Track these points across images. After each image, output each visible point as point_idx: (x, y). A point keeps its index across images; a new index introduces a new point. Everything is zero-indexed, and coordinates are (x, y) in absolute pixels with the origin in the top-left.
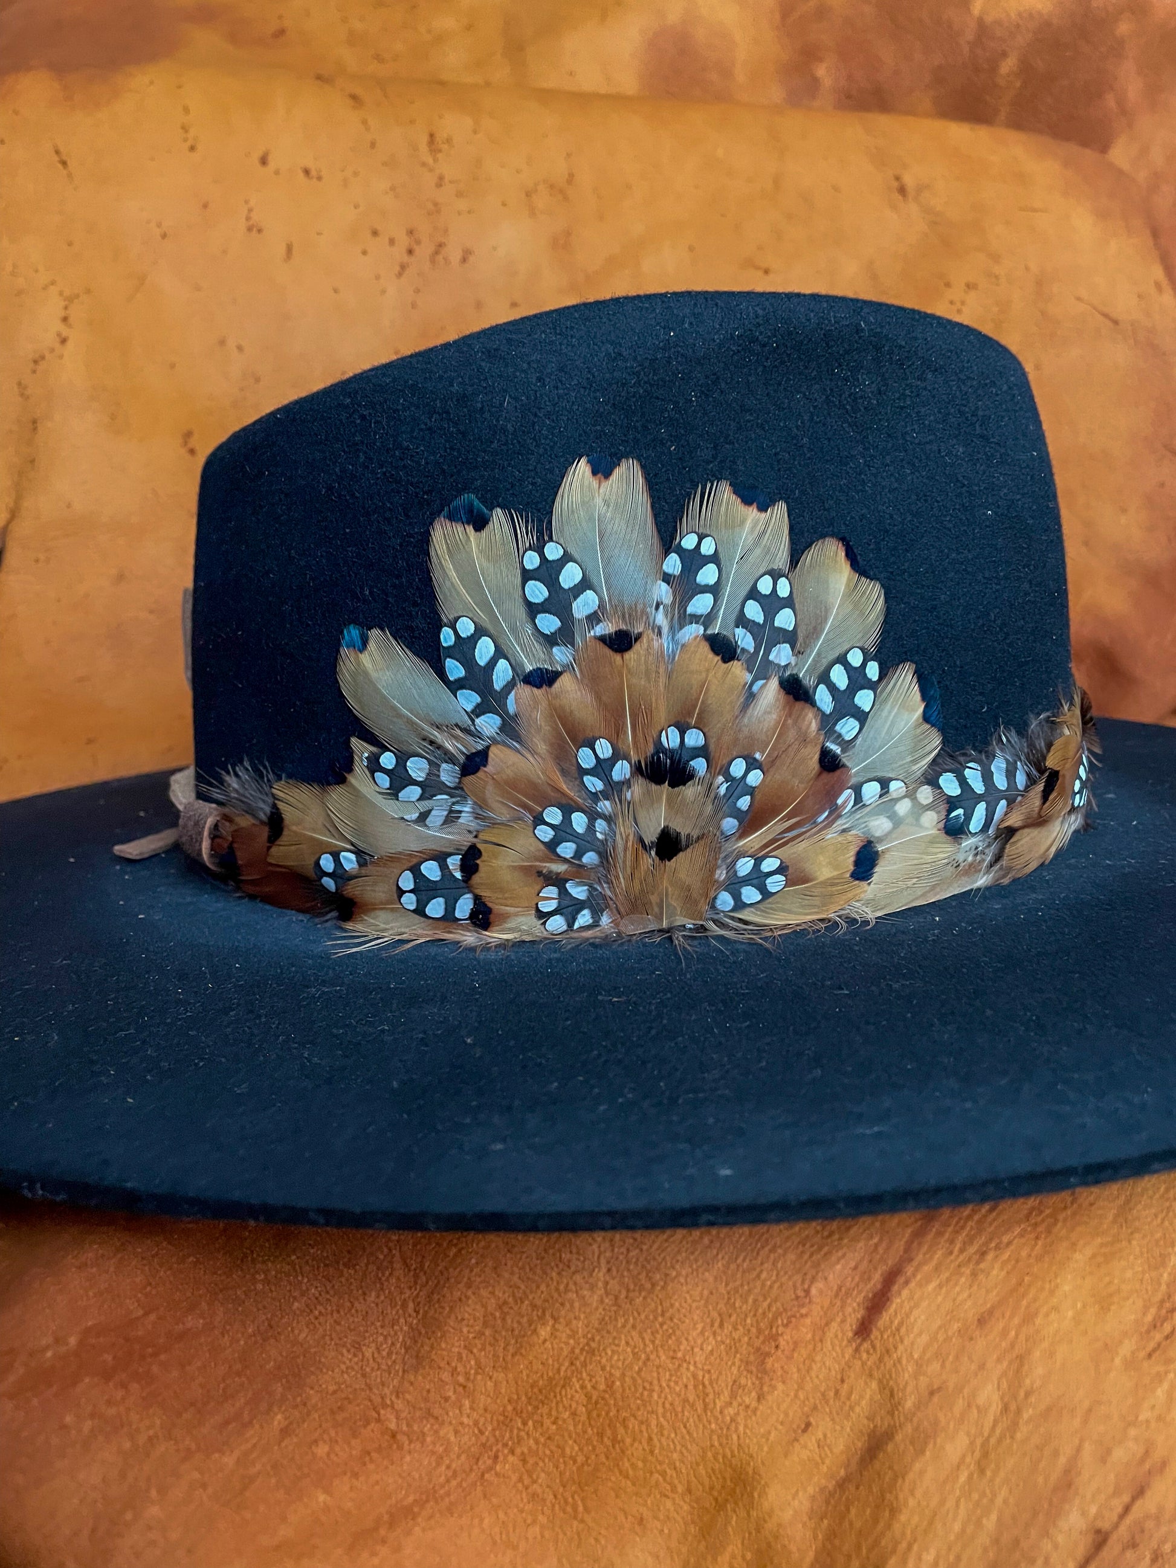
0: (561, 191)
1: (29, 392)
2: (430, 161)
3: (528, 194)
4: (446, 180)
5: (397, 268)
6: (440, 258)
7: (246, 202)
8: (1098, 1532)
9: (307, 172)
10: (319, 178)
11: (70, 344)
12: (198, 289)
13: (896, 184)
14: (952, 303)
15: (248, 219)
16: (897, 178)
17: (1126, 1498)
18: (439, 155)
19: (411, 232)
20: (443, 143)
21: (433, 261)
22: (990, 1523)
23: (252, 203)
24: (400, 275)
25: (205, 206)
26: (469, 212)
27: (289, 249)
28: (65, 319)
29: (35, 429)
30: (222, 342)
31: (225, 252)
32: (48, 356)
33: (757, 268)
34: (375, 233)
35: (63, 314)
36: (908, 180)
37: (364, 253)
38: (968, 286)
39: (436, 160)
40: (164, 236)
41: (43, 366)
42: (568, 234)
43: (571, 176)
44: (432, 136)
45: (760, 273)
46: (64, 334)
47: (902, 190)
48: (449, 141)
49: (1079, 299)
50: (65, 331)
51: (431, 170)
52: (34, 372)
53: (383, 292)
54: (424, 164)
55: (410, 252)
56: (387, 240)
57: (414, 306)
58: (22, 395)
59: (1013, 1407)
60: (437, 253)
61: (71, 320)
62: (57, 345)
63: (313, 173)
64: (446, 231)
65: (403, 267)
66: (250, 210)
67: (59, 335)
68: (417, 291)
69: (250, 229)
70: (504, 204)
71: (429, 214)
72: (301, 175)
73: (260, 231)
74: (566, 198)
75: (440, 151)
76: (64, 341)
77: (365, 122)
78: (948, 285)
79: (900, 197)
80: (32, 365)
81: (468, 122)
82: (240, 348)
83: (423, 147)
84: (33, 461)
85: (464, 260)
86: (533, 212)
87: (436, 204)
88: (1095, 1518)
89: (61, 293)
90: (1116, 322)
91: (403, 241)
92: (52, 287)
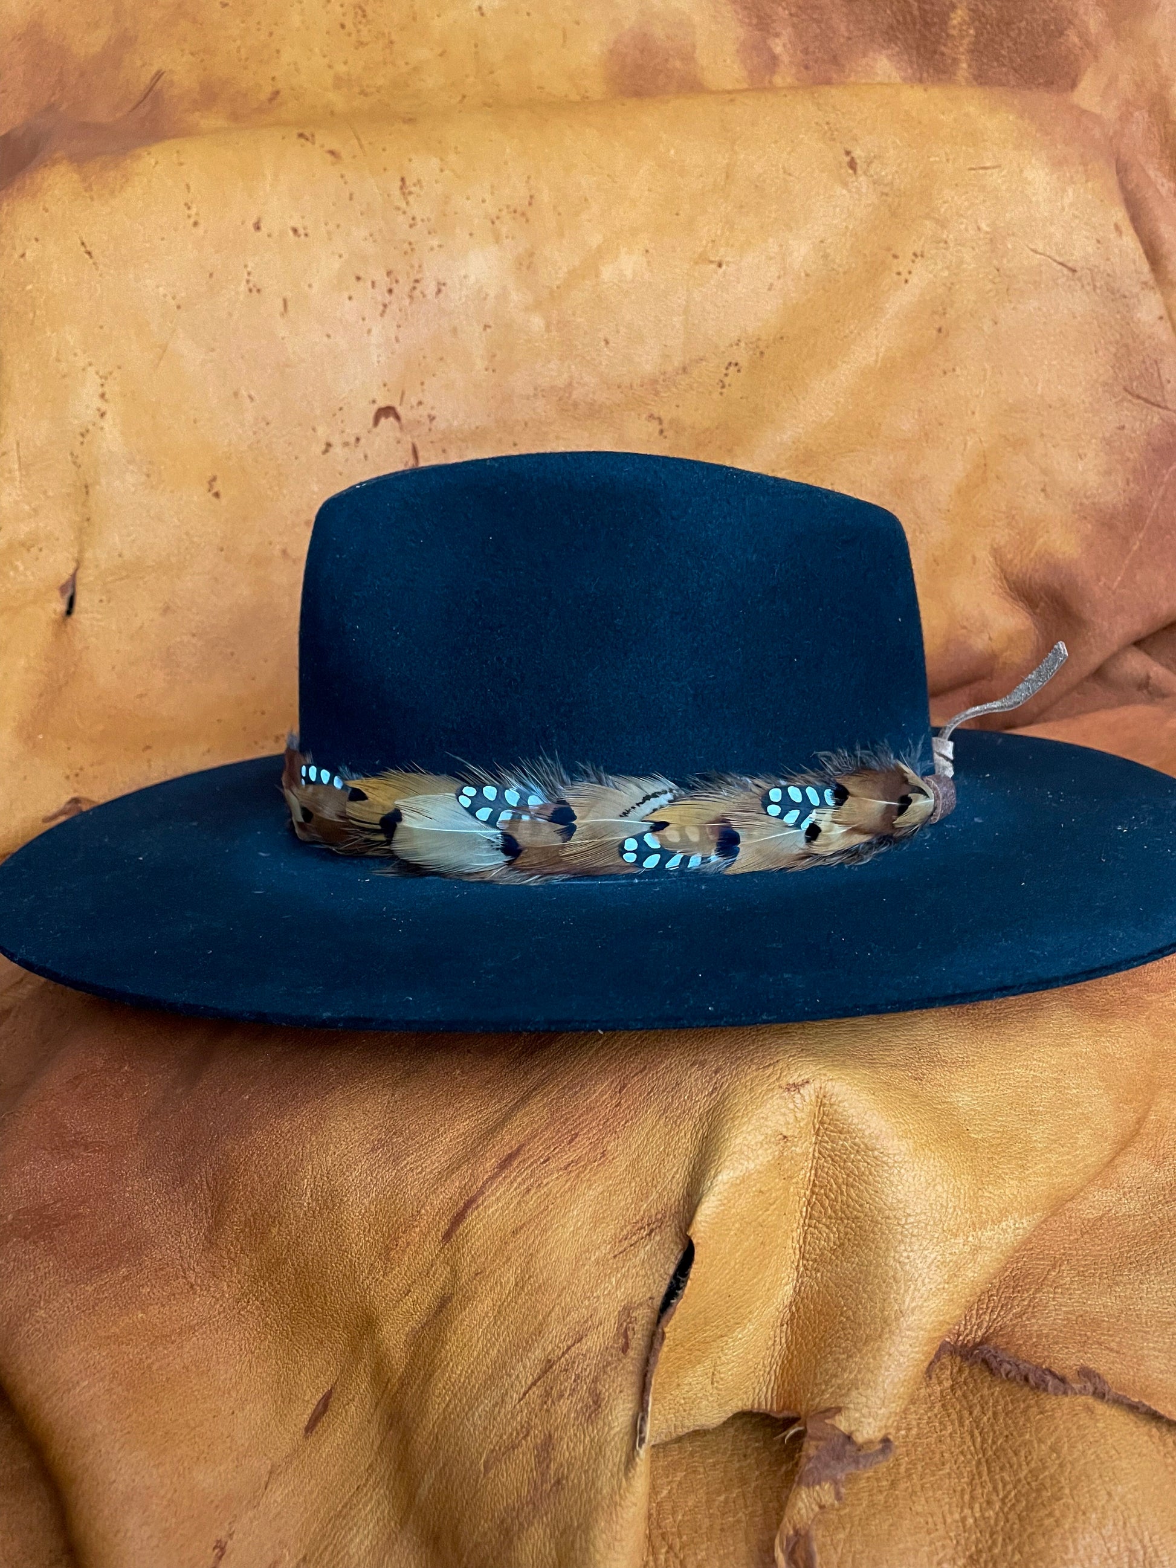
0: (523, 214)
1: (79, 461)
2: (403, 205)
3: (493, 223)
4: (418, 219)
5: (381, 308)
6: (417, 293)
7: (246, 266)
8: (549, 1361)
9: (295, 231)
10: (306, 235)
11: (108, 416)
12: (213, 350)
13: (847, 159)
14: (899, 274)
15: (248, 281)
16: (848, 153)
17: (569, 1343)
18: (411, 199)
19: (389, 273)
20: (414, 185)
21: (411, 297)
22: (494, 1353)
23: (251, 265)
24: (382, 314)
25: (211, 275)
26: (440, 246)
27: (285, 302)
28: (103, 396)
29: (87, 493)
30: (236, 394)
31: (230, 314)
32: (90, 427)
33: (711, 262)
34: (358, 278)
35: (100, 390)
36: (858, 153)
37: (350, 298)
38: (915, 255)
39: (407, 203)
40: (179, 307)
41: (88, 437)
42: (532, 254)
43: (531, 197)
44: (403, 180)
45: (714, 266)
46: (103, 408)
47: (852, 165)
48: (419, 182)
49: (1035, 251)
50: (104, 407)
51: (404, 213)
52: (82, 443)
53: (369, 331)
54: (398, 209)
55: (390, 291)
56: (369, 284)
57: (397, 340)
58: (75, 463)
59: (521, 1284)
60: (414, 288)
61: (107, 396)
62: (98, 419)
63: (301, 231)
64: (420, 266)
65: (385, 306)
66: (249, 274)
67: (99, 410)
68: (399, 326)
69: (250, 290)
70: (471, 235)
71: (406, 253)
72: (291, 233)
73: (259, 291)
74: (527, 221)
75: (410, 193)
76: (103, 415)
77: (342, 176)
78: (895, 257)
79: (851, 171)
80: (81, 439)
81: (435, 162)
82: (251, 398)
83: (396, 192)
84: (88, 520)
85: (439, 291)
86: (497, 239)
87: (410, 244)
88: (549, 1354)
89: (97, 373)
90: (1074, 271)
91: (383, 282)
92: (89, 369)
